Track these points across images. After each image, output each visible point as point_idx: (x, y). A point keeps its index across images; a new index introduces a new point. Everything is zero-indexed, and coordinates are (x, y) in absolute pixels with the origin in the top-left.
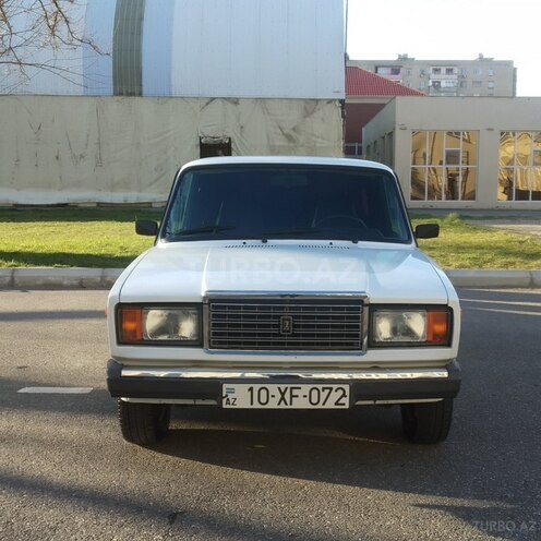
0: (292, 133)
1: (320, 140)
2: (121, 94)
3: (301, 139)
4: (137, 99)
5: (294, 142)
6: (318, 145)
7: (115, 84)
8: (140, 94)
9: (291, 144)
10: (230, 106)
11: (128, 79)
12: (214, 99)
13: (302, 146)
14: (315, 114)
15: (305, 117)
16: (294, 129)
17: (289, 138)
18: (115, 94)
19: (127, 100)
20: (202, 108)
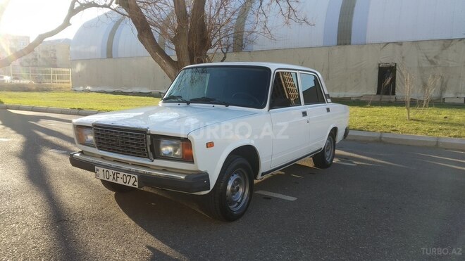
0: (434, 59)
1: (452, 63)
2: (340, 44)
3: (439, 62)
4: (347, 47)
5: (435, 64)
6: (451, 66)
7: (338, 40)
8: (350, 44)
9: (433, 66)
10: (397, 46)
11: (344, 36)
12: (388, 43)
13: (440, 66)
14: (450, 48)
15: (443, 50)
16: (435, 57)
17: (432, 62)
18: (338, 45)
19: (343, 47)
20: (381, 49)
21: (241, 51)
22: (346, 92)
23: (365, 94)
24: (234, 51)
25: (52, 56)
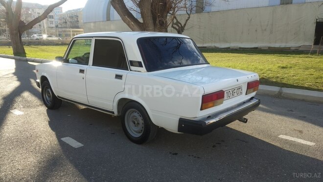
2: (283, 4)
4: (289, 6)
8: (291, 3)
18: (281, 4)
19: (285, 6)
20: (319, 6)
21: (202, 12)
22: (287, 43)
23: (302, 45)
24: (197, 12)
25: (76, 20)
